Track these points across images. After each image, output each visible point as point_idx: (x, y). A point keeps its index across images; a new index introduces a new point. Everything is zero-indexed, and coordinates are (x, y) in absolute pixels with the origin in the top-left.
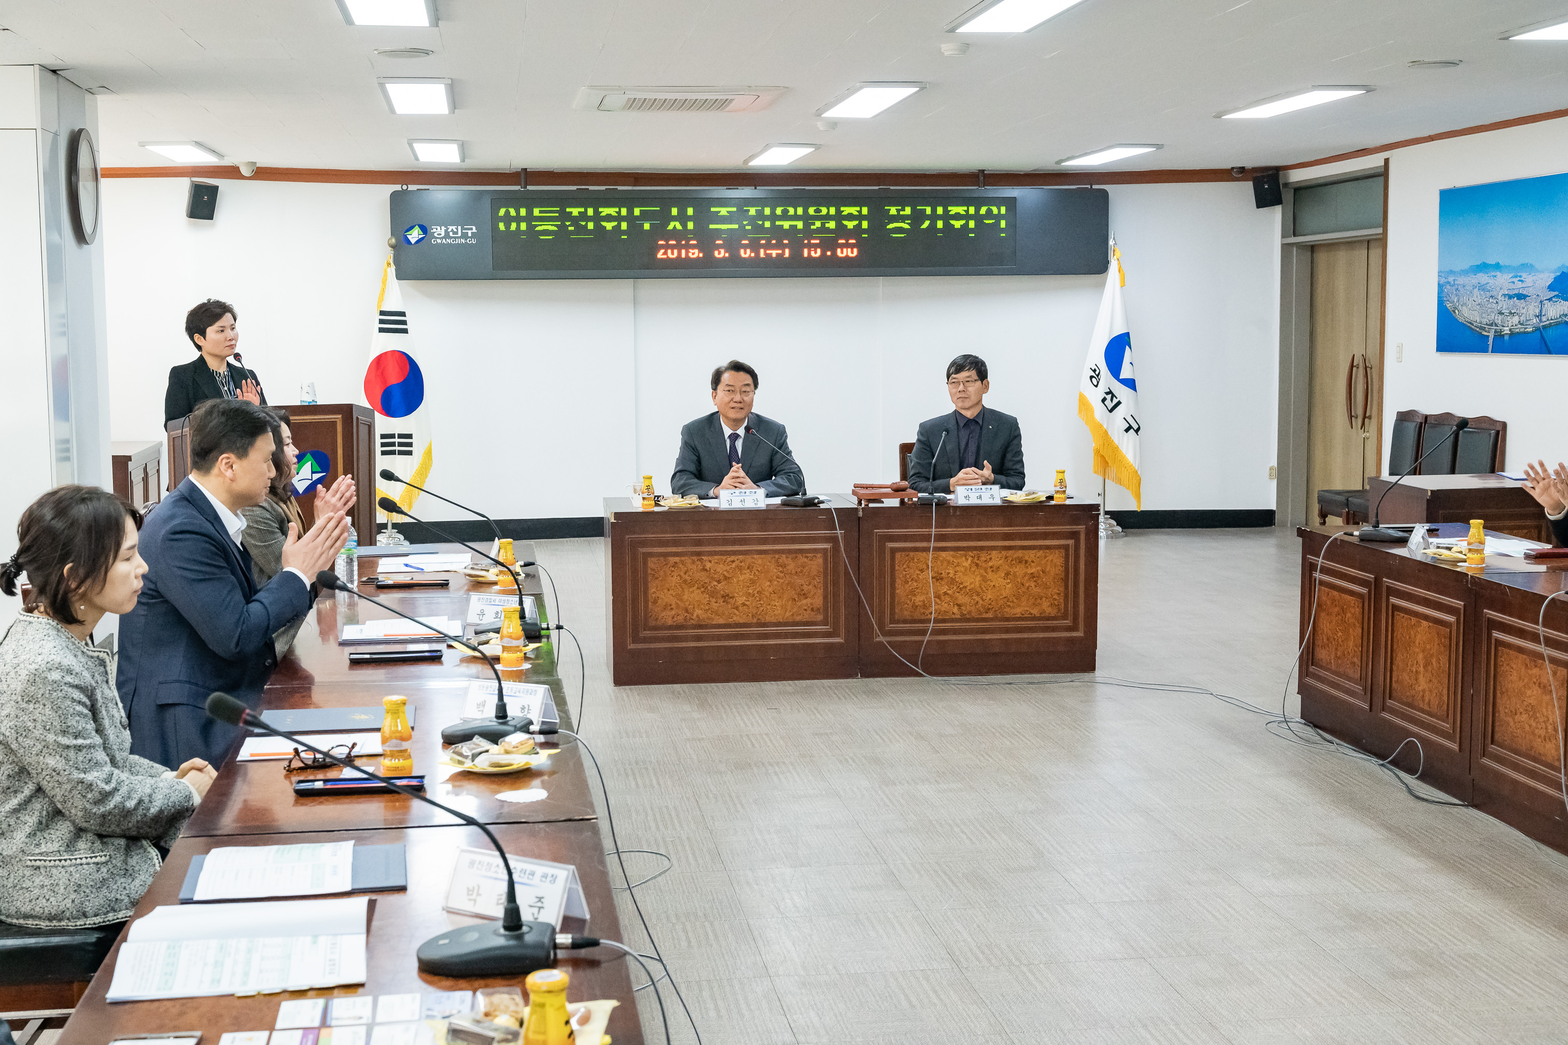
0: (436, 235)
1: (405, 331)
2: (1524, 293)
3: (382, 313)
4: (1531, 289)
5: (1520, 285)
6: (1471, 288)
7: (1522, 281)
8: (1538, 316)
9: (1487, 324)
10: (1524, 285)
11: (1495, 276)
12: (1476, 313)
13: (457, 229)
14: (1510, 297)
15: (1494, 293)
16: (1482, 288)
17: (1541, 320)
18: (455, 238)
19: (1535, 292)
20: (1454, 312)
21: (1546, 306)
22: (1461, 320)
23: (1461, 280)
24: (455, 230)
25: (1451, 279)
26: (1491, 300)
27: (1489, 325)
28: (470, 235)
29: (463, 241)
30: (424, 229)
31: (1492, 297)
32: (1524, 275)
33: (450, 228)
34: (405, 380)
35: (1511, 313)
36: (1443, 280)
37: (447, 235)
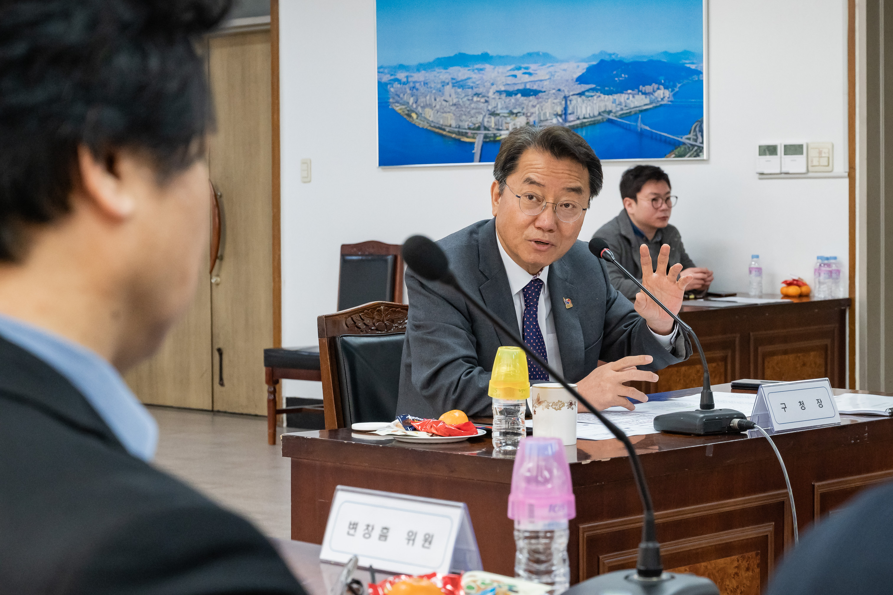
2: (535, 87)
4: (546, 83)
5: (526, 78)
6: (439, 86)
7: (530, 74)
8: (560, 116)
9: (469, 128)
10: (532, 78)
11: (481, 70)
12: (450, 116)
14: (509, 94)
15: (481, 90)
16: (459, 84)
17: (565, 120)
19: (553, 86)
20: (409, 116)
21: (574, 102)
22: (422, 124)
23: (419, 77)
25: (402, 76)
26: (475, 99)
27: (474, 129)
31: (477, 95)
32: (533, 67)
35: (511, 113)
36: (386, 78)
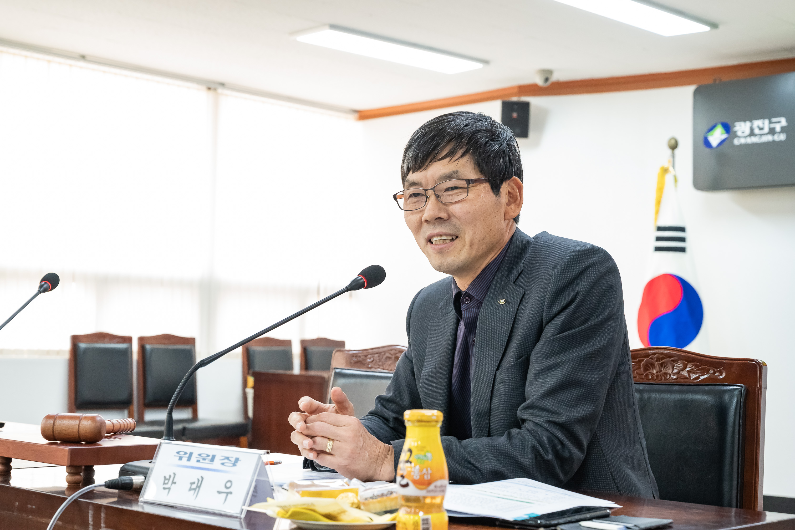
0: (739, 133)
1: (682, 250)
3: (660, 229)
13: (763, 123)
18: (761, 135)
24: (761, 126)
28: (778, 129)
29: (769, 138)
30: (727, 128)
33: (757, 123)
34: (676, 310)
37: (752, 134)
